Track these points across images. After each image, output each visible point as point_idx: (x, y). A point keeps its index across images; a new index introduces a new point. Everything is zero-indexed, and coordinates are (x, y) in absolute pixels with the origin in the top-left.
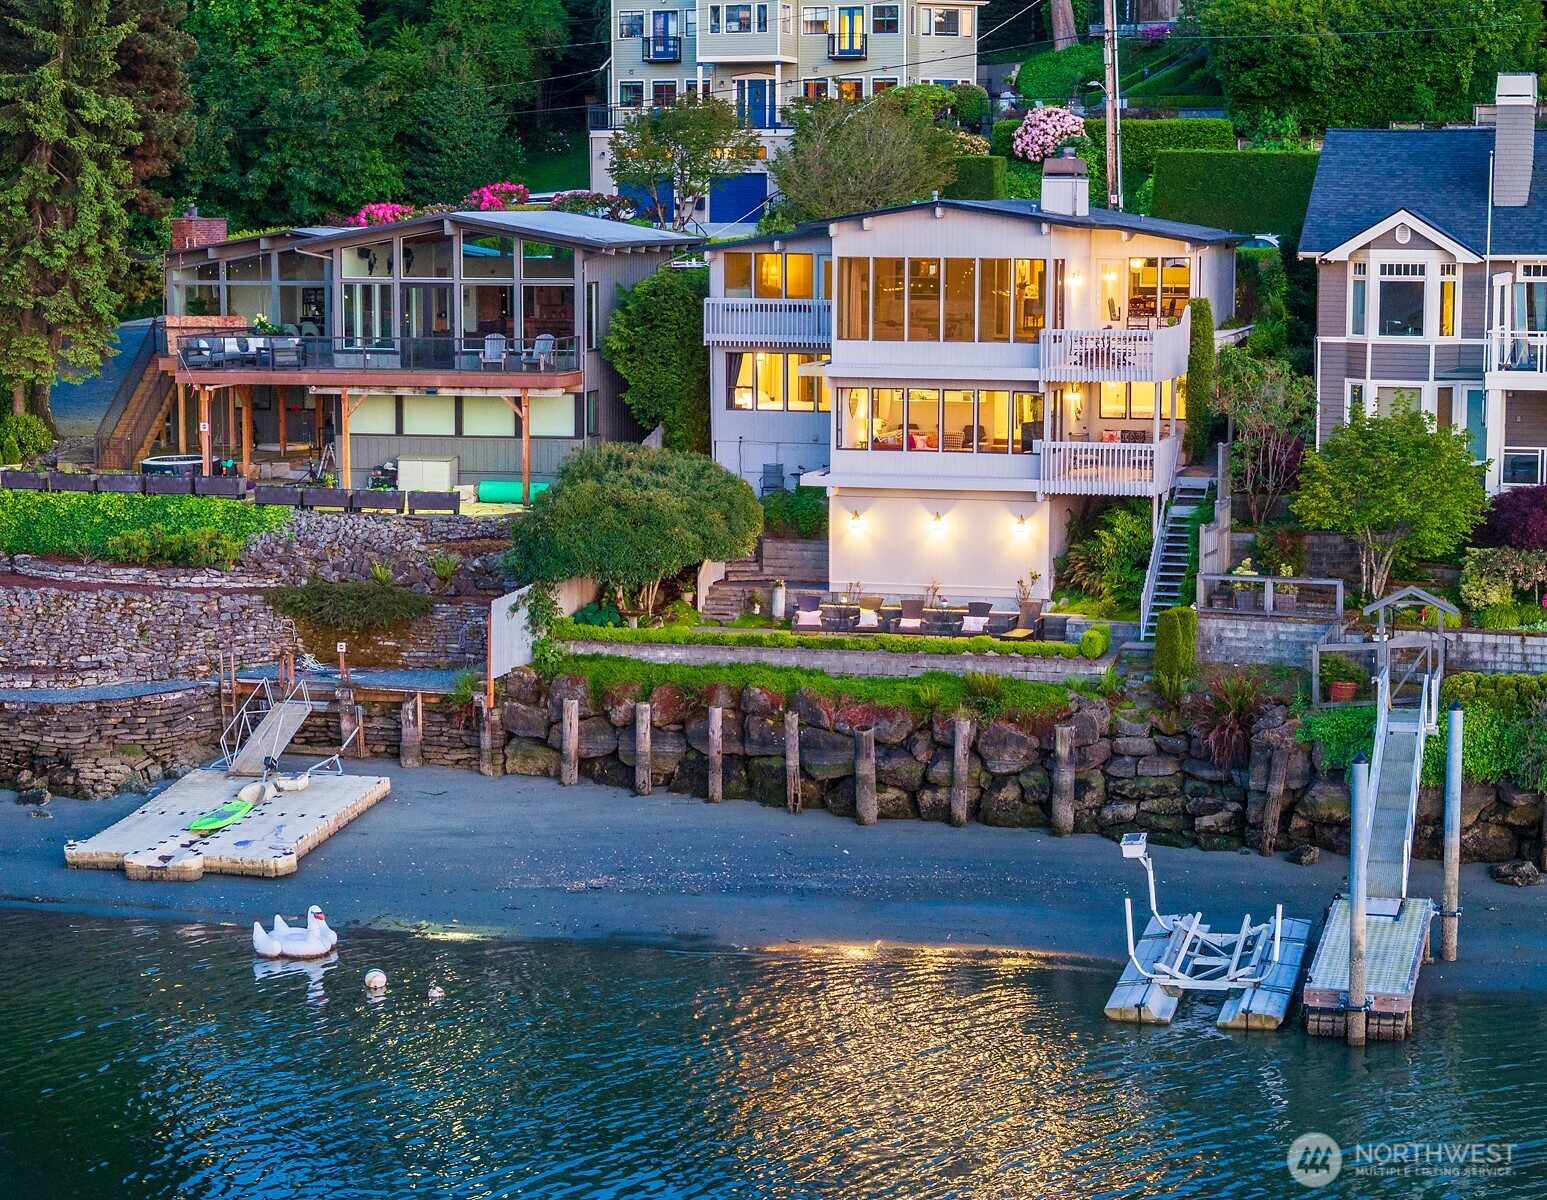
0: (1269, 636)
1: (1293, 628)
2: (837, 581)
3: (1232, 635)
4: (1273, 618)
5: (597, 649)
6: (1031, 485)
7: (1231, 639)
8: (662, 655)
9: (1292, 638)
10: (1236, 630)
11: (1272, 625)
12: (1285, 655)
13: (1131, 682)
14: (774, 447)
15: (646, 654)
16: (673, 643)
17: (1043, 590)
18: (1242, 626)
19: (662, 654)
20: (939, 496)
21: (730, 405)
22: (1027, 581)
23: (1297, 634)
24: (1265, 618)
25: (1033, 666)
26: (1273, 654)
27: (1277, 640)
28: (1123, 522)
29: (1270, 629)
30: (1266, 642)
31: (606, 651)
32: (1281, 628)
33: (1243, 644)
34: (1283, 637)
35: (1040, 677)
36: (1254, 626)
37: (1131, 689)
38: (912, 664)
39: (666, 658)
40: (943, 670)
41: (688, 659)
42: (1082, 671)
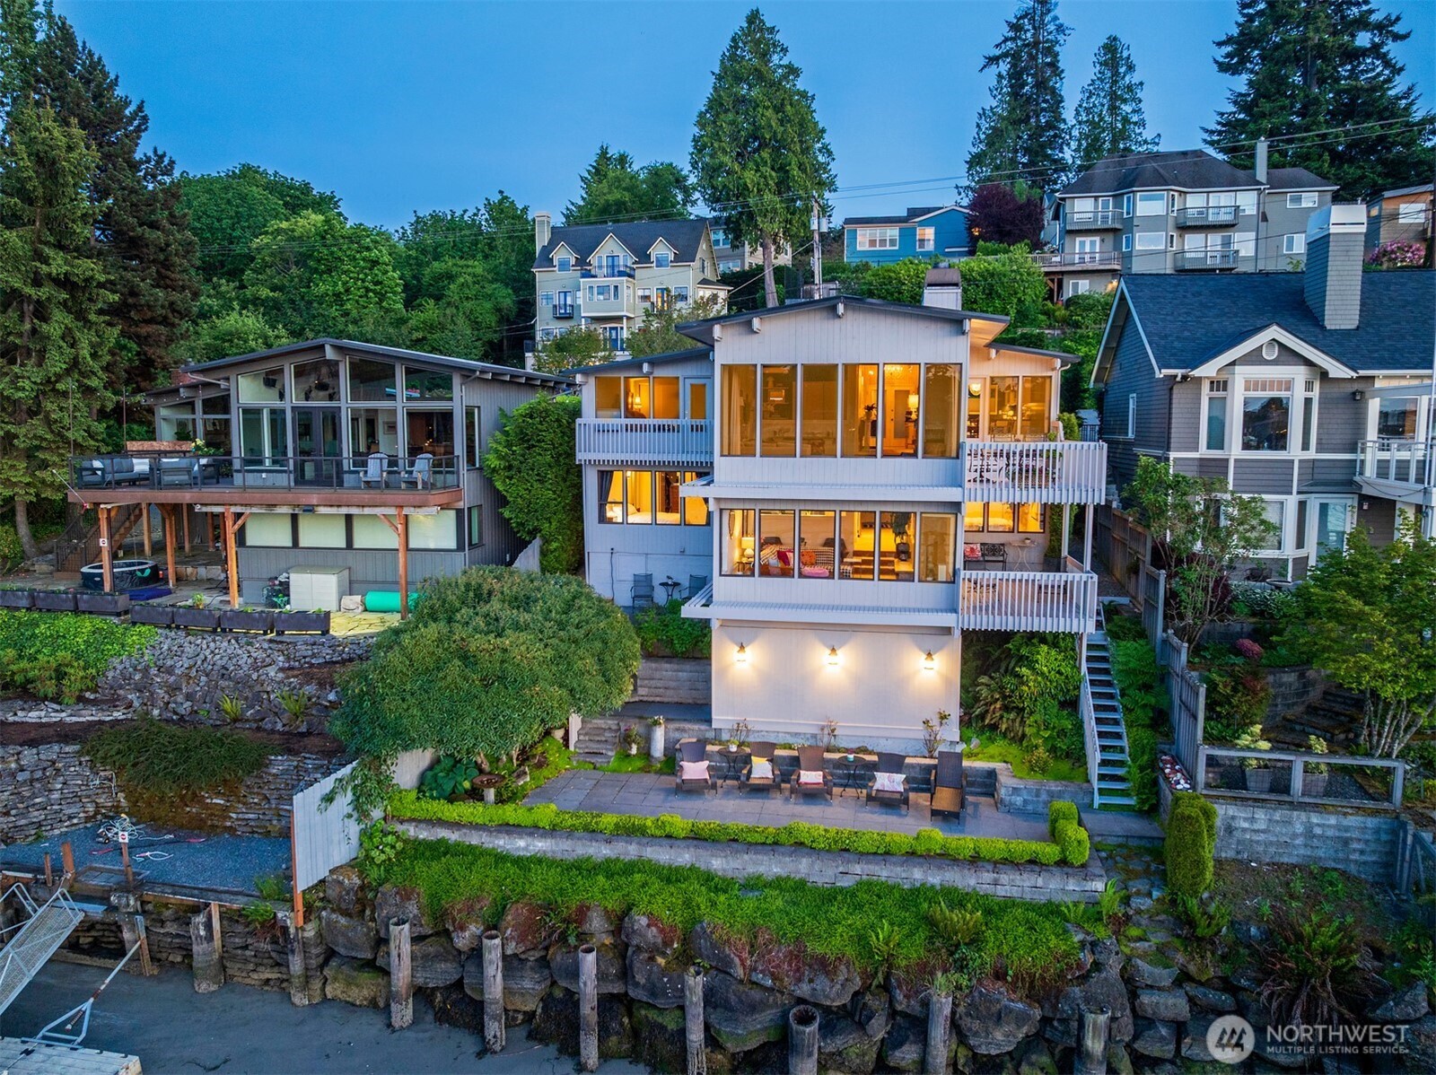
0: (1299, 829)
1: (1332, 820)
2: (722, 717)
3: (1246, 825)
4: (1302, 806)
5: (443, 833)
6: (948, 620)
7: (1244, 830)
8: (520, 845)
9: (1330, 833)
10: (1252, 820)
11: (1303, 816)
12: (1321, 853)
13: (1136, 902)
14: (643, 558)
15: (501, 843)
16: (534, 830)
18: (1260, 814)
19: (521, 843)
20: (835, 632)
21: (603, 519)
22: (935, 722)
23: (1338, 827)
24: (1294, 806)
26: (1302, 851)
27: (1309, 833)
29: (1299, 820)
30: (1295, 836)
31: (453, 836)
32: (1315, 819)
33: (1262, 837)
34: (1318, 831)
36: (1277, 816)
37: (1139, 912)
38: (841, 869)
39: (526, 848)
40: (883, 879)
41: (554, 852)
42: (1071, 888)
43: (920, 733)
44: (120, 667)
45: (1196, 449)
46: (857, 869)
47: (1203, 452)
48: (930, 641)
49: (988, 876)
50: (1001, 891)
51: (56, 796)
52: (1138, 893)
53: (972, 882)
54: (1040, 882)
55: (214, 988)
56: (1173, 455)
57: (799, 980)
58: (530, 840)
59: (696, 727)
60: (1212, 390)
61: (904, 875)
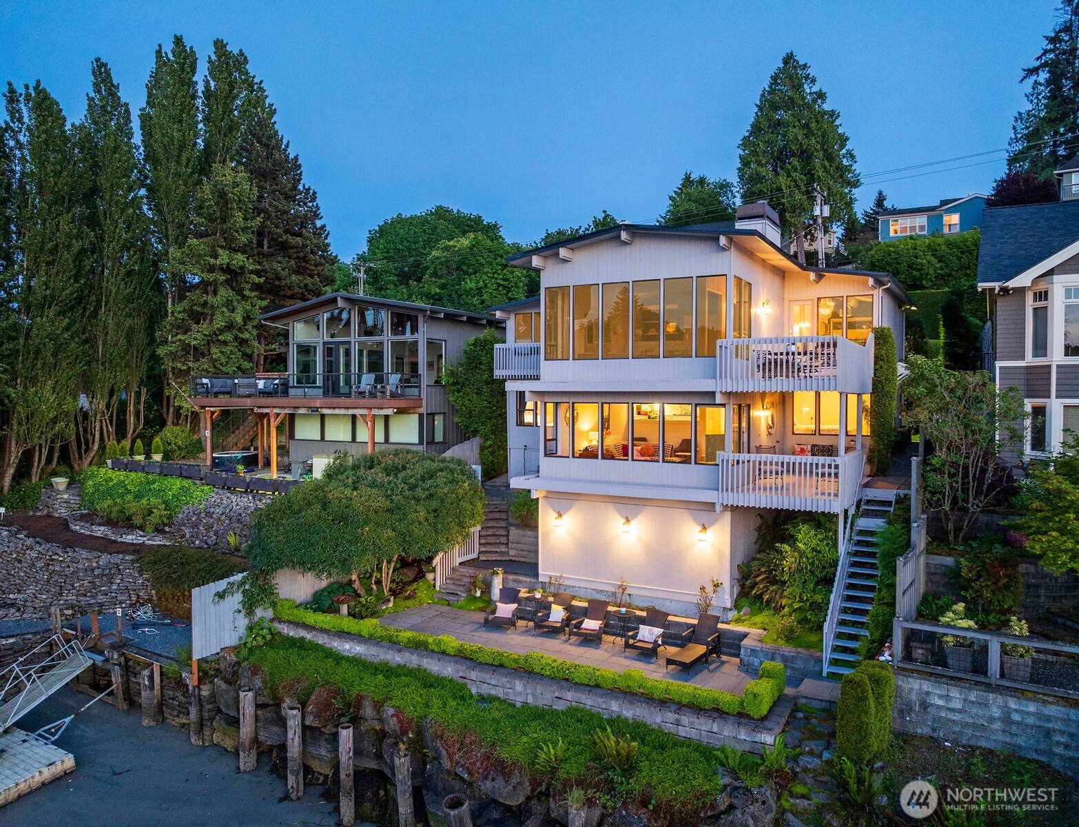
0: (996, 712)
1: (1032, 708)
3: (941, 702)
4: (998, 689)
5: (302, 633)
6: (710, 496)
7: (939, 707)
8: (347, 648)
9: (1030, 721)
10: (947, 698)
11: (1000, 700)
12: (1020, 741)
13: (805, 760)
16: (358, 638)
17: (725, 598)
18: (955, 693)
19: (347, 646)
20: (630, 504)
21: (520, 422)
22: (709, 589)
23: (1038, 715)
24: (989, 687)
25: (685, 720)
26: (1001, 737)
27: (1007, 719)
28: (805, 536)
29: (996, 704)
30: (991, 719)
31: (308, 636)
32: (1013, 704)
33: (957, 717)
34: (1016, 717)
35: (693, 734)
36: (973, 696)
37: (806, 770)
38: (557, 694)
39: (349, 651)
40: (588, 707)
41: (366, 655)
42: (743, 737)
43: (694, 596)
44: (187, 512)
45: (1022, 358)
46: (569, 695)
47: (1030, 360)
48: (705, 516)
49: (671, 716)
50: (683, 731)
51: (114, 587)
52: (811, 753)
53: (658, 720)
54: (715, 728)
55: (153, 724)
56: (998, 364)
57: (486, 778)
58: (352, 644)
59: (528, 579)
60: (1035, 300)
61: (604, 706)
